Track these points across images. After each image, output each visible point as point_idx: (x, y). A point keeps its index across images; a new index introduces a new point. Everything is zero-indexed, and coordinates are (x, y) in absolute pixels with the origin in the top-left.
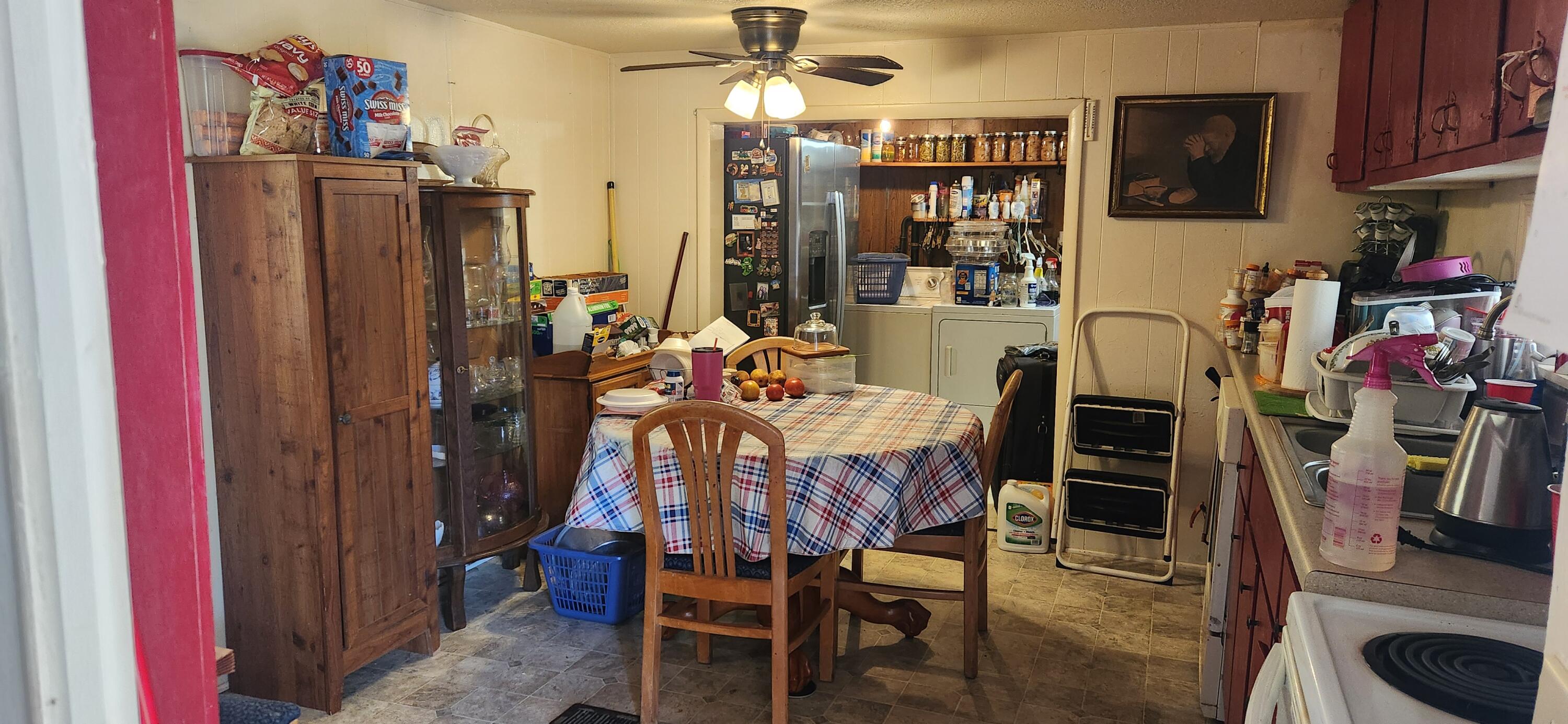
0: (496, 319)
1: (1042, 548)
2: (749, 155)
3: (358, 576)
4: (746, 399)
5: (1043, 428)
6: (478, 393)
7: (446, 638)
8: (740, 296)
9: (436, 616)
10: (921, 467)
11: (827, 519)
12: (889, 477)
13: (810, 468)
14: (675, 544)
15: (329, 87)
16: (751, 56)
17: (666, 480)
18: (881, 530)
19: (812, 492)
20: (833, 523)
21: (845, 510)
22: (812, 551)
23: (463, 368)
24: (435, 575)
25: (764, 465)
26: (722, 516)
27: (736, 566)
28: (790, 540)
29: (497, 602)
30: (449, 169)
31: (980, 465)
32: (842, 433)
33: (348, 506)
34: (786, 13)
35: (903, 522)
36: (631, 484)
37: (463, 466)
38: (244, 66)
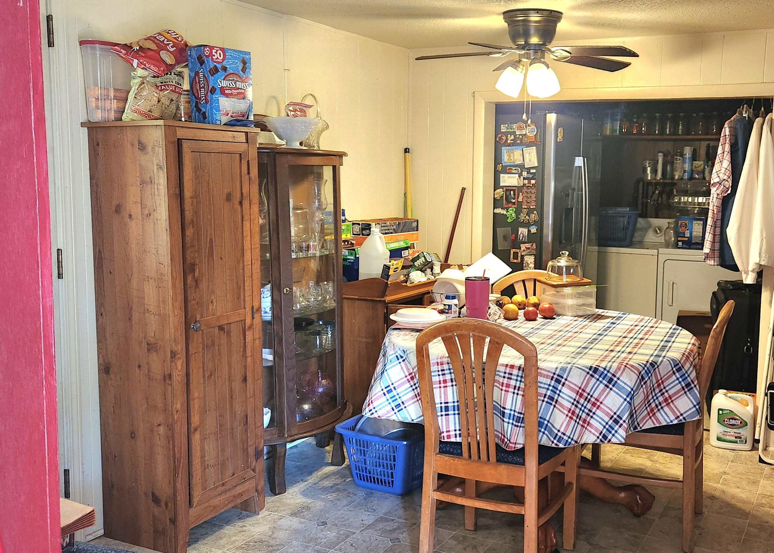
0: (315, 252)
1: (748, 446)
2: (514, 127)
3: (203, 450)
4: (507, 319)
5: (748, 349)
6: (300, 310)
7: (270, 500)
8: (505, 238)
9: (263, 483)
10: (649, 378)
11: (571, 418)
12: (623, 385)
13: (558, 375)
14: (448, 434)
15: (191, 70)
16: (518, 48)
17: (442, 382)
18: (616, 429)
19: (559, 395)
20: (576, 421)
21: (586, 411)
22: (558, 443)
23: (288, 289)
24: (262, 450)
25: (521, 372)
26: (486, 412)
27: (497, 453)
28: (541, 434)
29: (310, 473)
30: (283, 135)
31: (697, 377)
32: (585, 348)
33: (196, 394)
34: (545, 13)
35: (633, 422)
36: (415, 384)
37: (286, 366)
38: (127, 53)
